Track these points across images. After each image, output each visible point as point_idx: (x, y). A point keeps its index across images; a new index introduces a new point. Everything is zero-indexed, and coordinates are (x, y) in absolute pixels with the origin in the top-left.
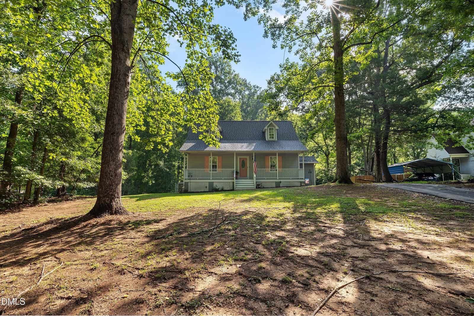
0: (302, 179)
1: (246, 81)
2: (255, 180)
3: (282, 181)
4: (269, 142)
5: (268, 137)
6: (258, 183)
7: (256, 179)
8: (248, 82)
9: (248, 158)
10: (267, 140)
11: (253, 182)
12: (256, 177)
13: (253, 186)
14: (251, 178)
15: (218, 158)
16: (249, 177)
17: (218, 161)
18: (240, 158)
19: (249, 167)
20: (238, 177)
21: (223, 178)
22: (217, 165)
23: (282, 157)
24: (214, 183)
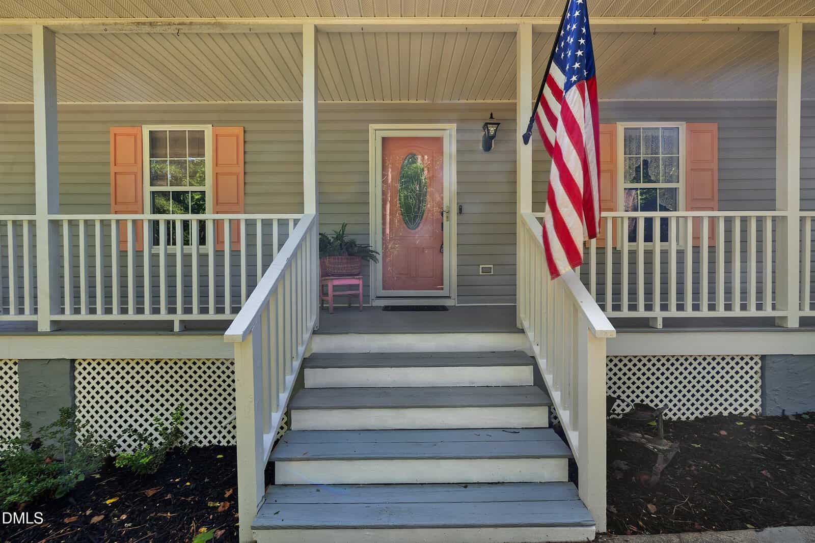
9: (448, 134)
15: (216, 137)
16: (454, 294)
17: (216, 163)
18: (384, 140)
19: (460, 210)
20: (366, 286)
21: (178, 318)
22: (203, 193)
23: (716, 125)
24: (80, 369)
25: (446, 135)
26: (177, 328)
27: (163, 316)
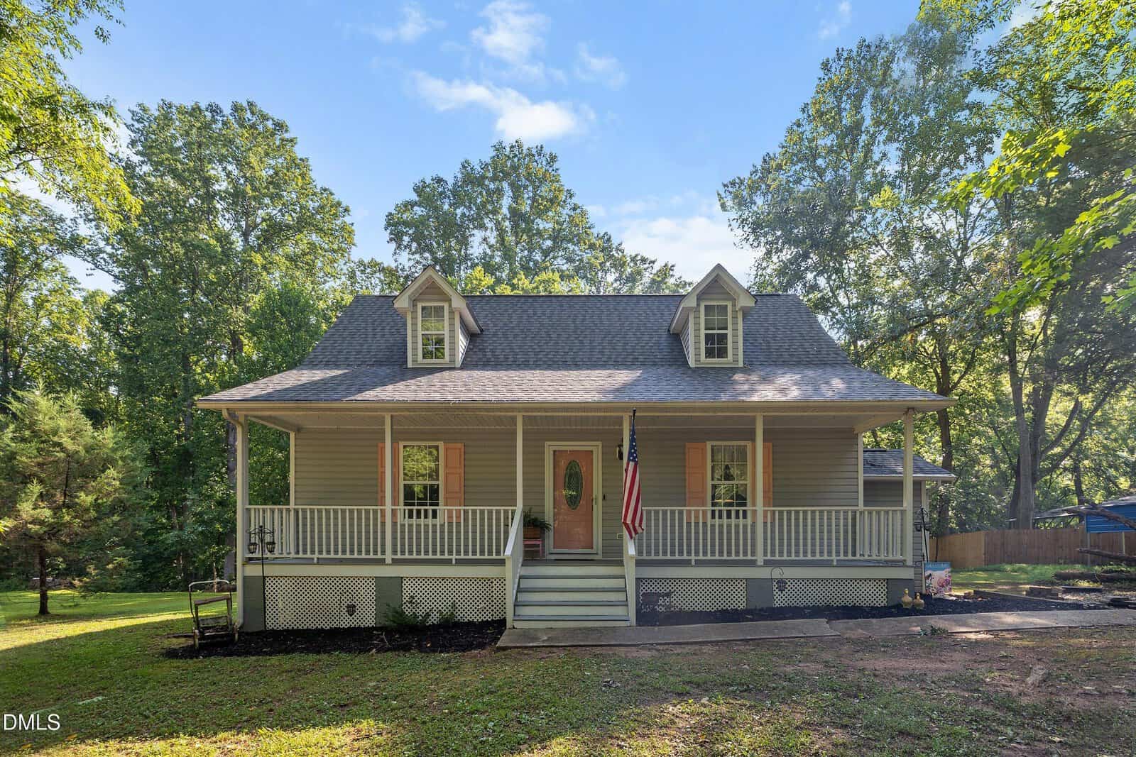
0: (902, 564)
1: (609, 240)
2: (630, 571)
3: (788, 573)
4: (701, 372)
5: (695, 351)
6: (646, 588)
7: (639, 563)
8: (615, 243)
9: (596, 448)
10: (692, 363)
11: (617, 583)
12: (640, 552)
13: (619, 611)
14: (613, 556)
15: (446, 450)
16: (600, 552)
17: (446, 466)
18: (555, 451)
19: (604, 497)
20: (543, 546)
21: (454, 557)
22: (438, 485)
23: (771, 444)
24: (405, 582)
25: (594, 449)
26: (454, 562)
27: (446, 556)
